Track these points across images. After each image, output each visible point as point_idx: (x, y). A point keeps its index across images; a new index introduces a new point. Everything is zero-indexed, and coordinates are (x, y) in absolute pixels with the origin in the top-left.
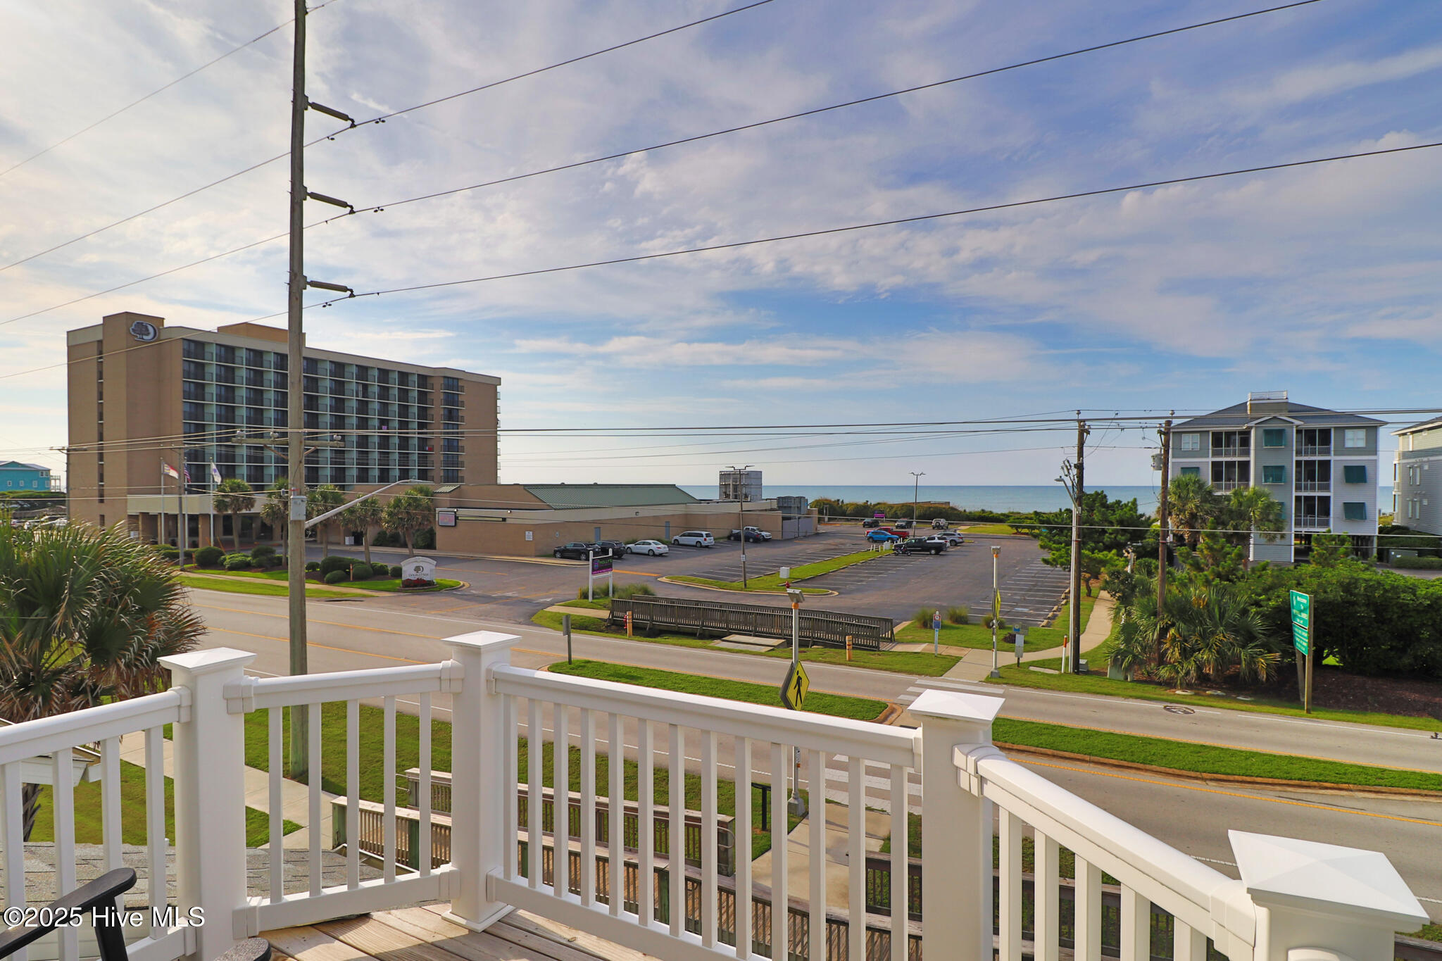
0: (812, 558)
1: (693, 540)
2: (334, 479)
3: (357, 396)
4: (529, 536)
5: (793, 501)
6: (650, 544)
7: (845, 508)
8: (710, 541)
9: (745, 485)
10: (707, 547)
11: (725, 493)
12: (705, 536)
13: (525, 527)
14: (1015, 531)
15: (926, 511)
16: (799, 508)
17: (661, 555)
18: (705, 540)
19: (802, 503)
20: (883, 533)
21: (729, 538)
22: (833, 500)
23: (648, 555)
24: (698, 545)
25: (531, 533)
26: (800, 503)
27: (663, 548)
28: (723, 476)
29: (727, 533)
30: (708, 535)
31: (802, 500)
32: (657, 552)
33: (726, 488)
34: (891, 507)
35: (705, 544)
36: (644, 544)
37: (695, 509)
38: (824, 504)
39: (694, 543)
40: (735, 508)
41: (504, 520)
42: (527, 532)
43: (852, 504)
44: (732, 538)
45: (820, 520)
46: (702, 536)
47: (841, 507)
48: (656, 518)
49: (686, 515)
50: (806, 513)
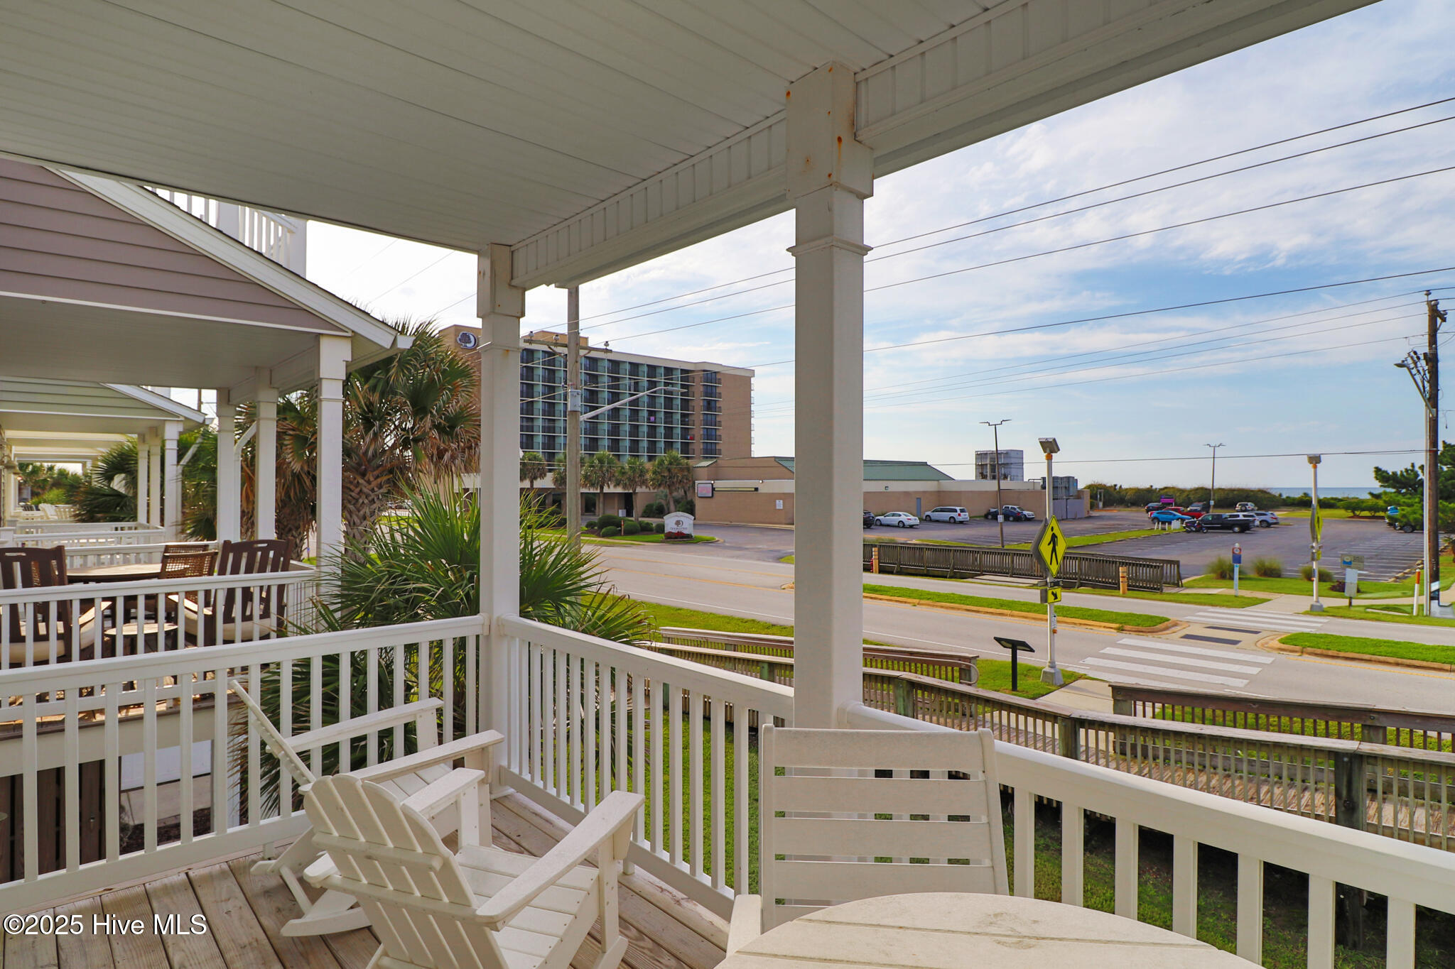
0: (1082, 533)
1: (946, 516)
2: (611, 449)
3: (630, 390)
4: (780, 504)
5: (1059, 481)
6: (900, 515)
7: (1123, 493)
8: (965, 516)
9: (1005, 465)
10: (961, 522)
11: (982, 474)
12: (959, 512)
13: (774, 497)
14: (1351, 514)
15: (1228, 494)
16: (1067, 488)
17: (911, 527)
18: (959, 515)
19: (1071, 483)
20: (1171, 514)
21: (986, 516)
22: (1109, 485)
23: (898, 527)
24: (952, 520)
25: (782, 502)
26: (1069, 482)
27: (914, 520)
28: (980, 456)
29: (983, 513)
30: (962, 511)
31: (1071, 479)
32: (907, 523)
33: (982, 469)
34: (1182, 491)
35: (959, 519)
36: (893, 515)
37: (946, 485)
38: (1098, 488)
39: (948, 519)
40: (991, 485)
41: (756, 489)
42: (777, 501)
43: (1131, 489)
44: (990, 517)
45: (1093, 507)
46: (956, 511)
47: (1119, 492)
48: (907, 494)
49: (939, 492)
50: (1076, 494)
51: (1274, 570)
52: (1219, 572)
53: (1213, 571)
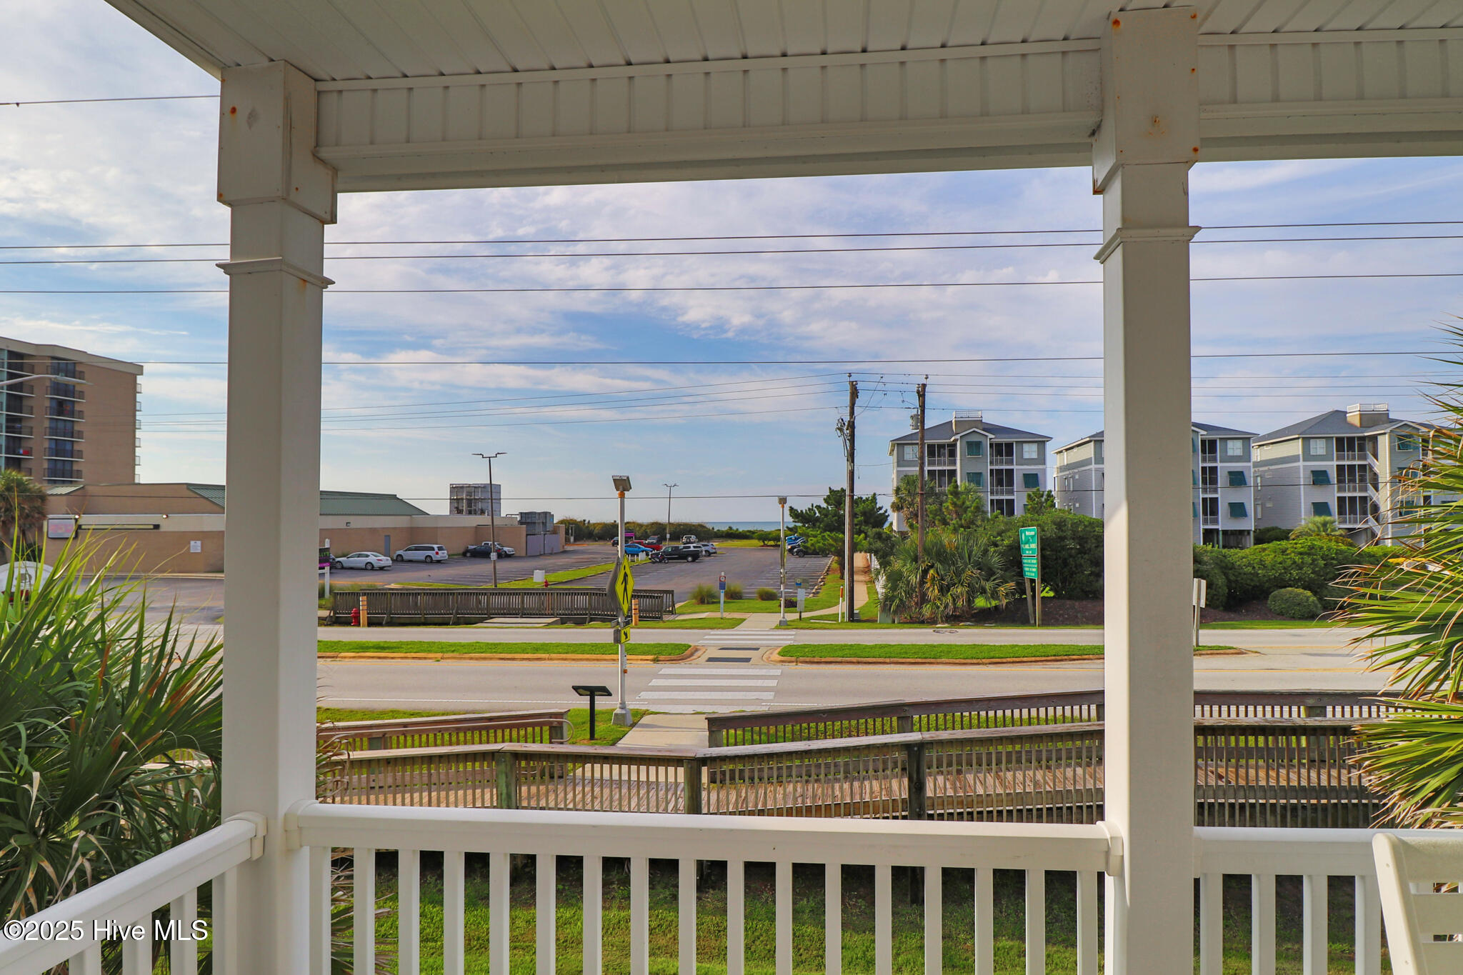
0: (565, 568)
1: (421, 555)
4: (196, 546)
5: (537, 516)
6: (367, 556)
7: (591, 528)
8: (443, 555)
9: (481, 499)
10: (439, 562)
11: (457, 508)
12: (436, 550)
13: (186, 537)
14: (762, 544)
15: (676, 529)
16: (544, 524)
17: (382, 569)
18: (437, 553)
19: (547, 518)
20: (636, 547)
21: (464, 554)
22: (579, 520)
23: (365, 569)
24: (428, 560)
25: (199, 543)
27: (386, 561)
28: (455, 489)
29: (462, 550)
30: (440, 549)
31: (548, 515)
32: (376, 565)
33: (458, 503)
34: (641, 526)
35: (435, 558)
36: (359, 556)
37: (419, 522)
38: (569, 523)
39: (423, 558)
40: (467, 521)
41: (157, 527)
42: (192, 543)
43: (599, 524)
44: (468, 555)
45: (567, 540)
46: (432, 549)
47: (588, 527)
48: (373, 531)
49: (412, 528)
50: (551, 529)
51: (738, 593)
52: (699, 598)
53: (695, 597)
